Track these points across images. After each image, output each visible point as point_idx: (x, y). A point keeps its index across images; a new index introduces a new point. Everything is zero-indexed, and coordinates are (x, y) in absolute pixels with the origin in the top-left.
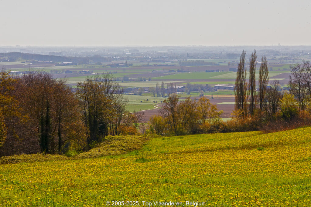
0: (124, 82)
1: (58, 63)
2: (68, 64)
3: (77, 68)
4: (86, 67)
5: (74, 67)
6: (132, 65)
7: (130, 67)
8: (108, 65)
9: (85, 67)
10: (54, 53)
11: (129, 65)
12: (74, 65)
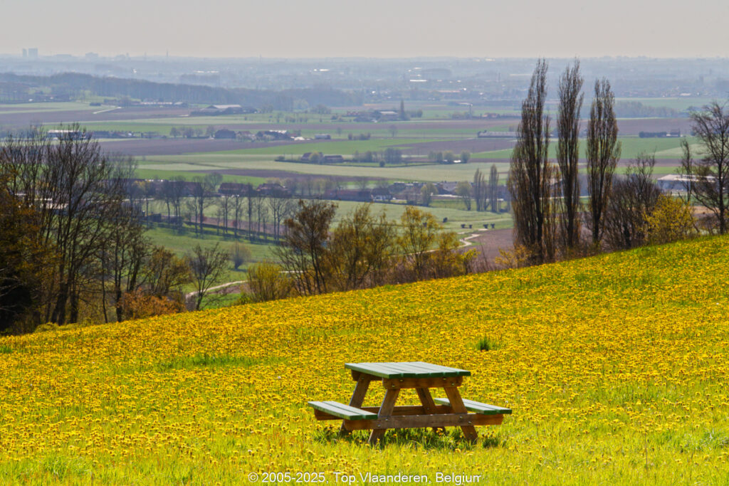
0: (386, 165)
1: (200, 106)
2: (228, 112)
3: (254, 122)
4: (282, 120)
5: (246, 119)
6: (419, 114)
7: (413, 121)
8: (348, 116)
9: (278, 121)
10: (194, 77)
11: (412, 116)
12: (247, 115)
